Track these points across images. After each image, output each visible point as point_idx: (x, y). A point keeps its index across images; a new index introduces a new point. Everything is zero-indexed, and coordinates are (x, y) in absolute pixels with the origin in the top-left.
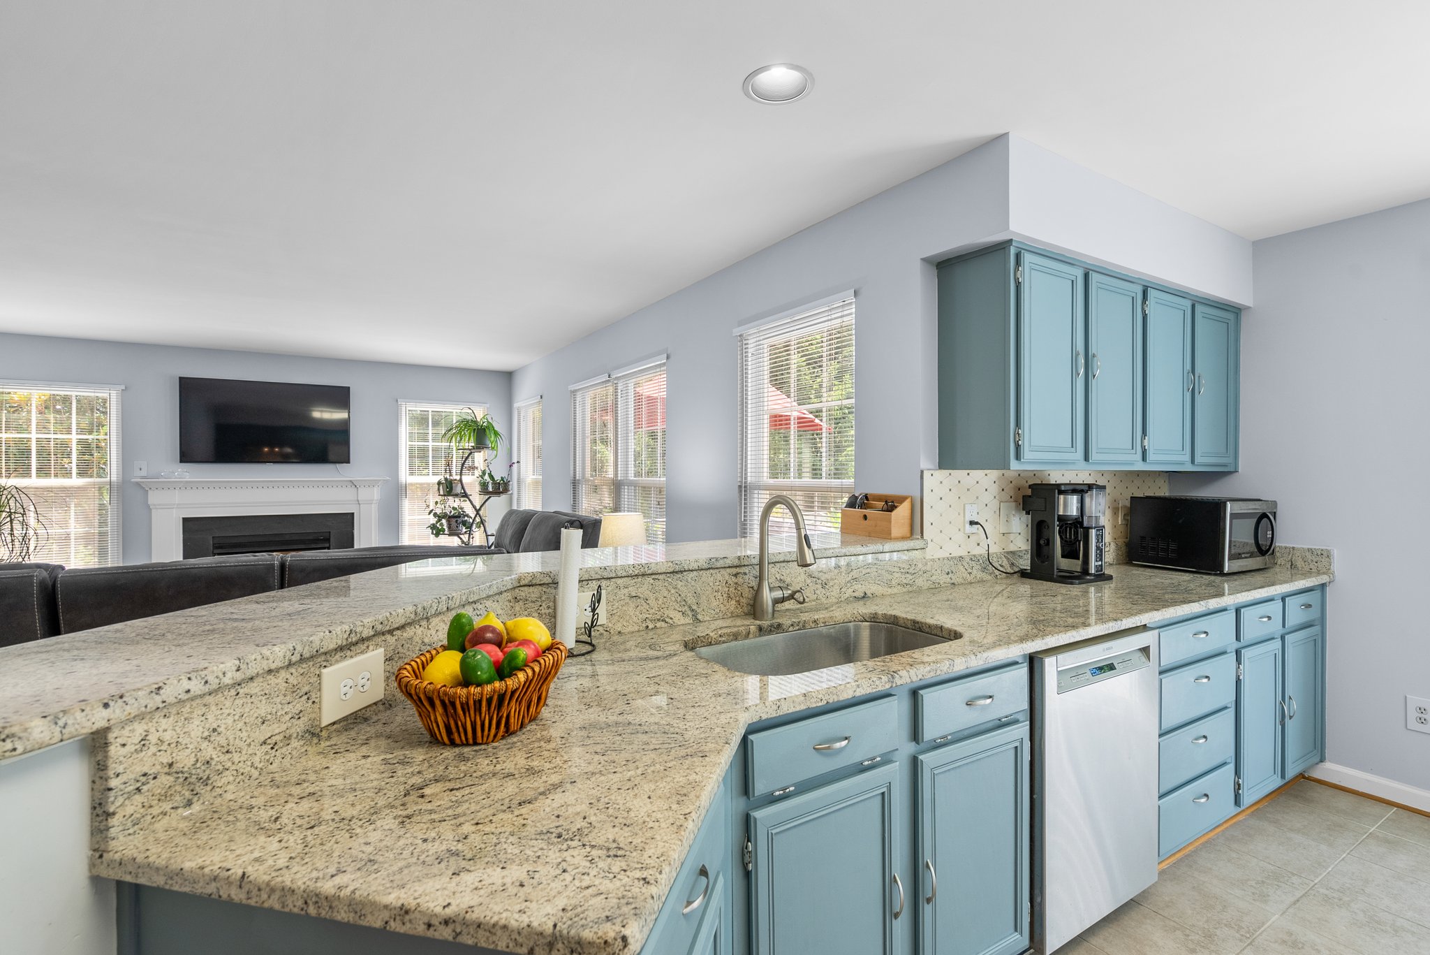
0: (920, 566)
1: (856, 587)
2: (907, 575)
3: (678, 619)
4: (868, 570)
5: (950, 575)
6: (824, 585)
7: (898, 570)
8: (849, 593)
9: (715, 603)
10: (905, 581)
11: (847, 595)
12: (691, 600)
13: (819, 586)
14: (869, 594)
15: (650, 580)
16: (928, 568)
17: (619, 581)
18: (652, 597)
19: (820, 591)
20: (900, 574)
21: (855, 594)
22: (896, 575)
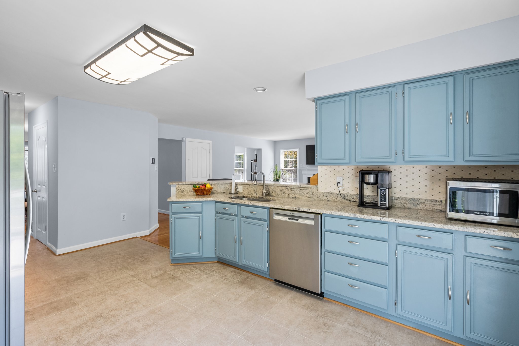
0: (315, 193)
1: (293, 195)
2: (310, 195)
3: (253, 193)
4: (297, 191)
5: (327, 198)
6: (284, 193)
7: (306, 193)
8: (291, 196)
9: (260, 192)
10: (309, 196)
11: (290, 196)
12: (256, 191)
13: (283, 193)
14: (297, 197)
15: (249, 185)
16: (318, 194)
17: (245, 185)
18: (249, 189)
19: (283, 194)
20: (307, 194)
21: (292, 197)
22: (306, 194)
